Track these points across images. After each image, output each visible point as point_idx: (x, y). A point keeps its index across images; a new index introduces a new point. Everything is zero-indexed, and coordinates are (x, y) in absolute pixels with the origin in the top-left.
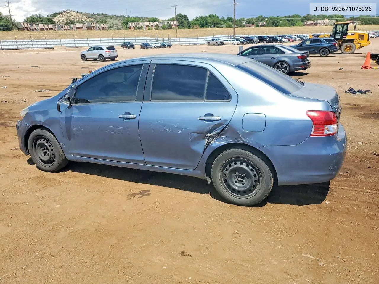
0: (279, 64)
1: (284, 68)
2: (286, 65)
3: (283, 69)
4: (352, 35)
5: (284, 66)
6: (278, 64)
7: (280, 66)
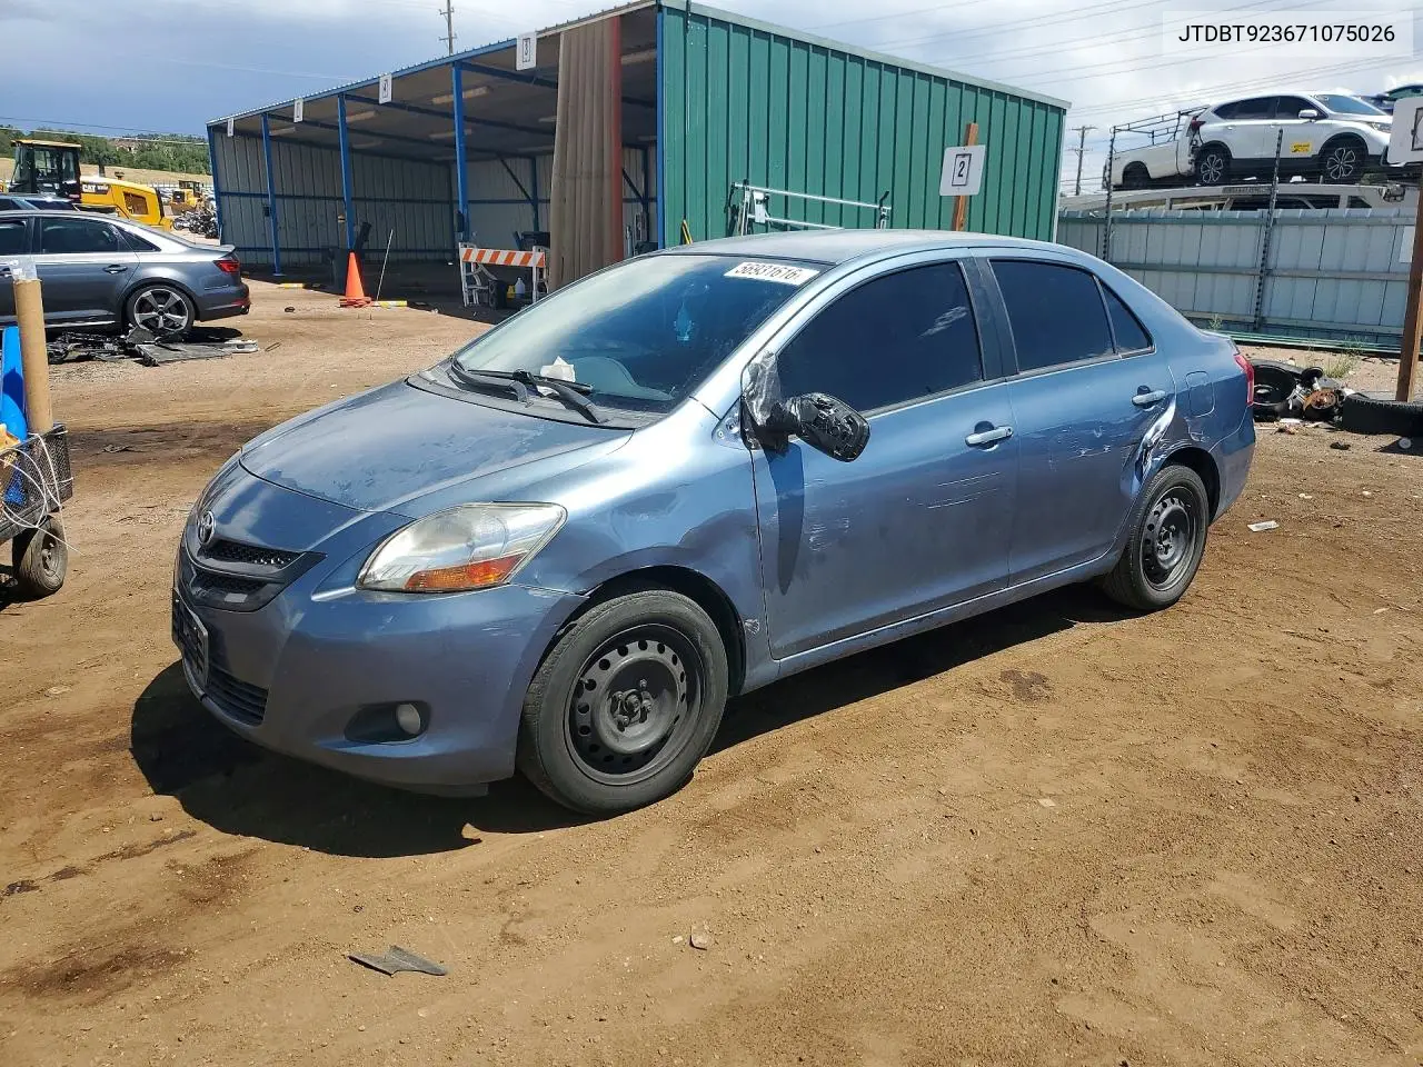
0: (147, 294)
1: (170, 311)
2: (179, 298)
3: (168, 315)
4: (98, 192)
5: (170, 303)
6: (144, 295)
7: (152, 301)
